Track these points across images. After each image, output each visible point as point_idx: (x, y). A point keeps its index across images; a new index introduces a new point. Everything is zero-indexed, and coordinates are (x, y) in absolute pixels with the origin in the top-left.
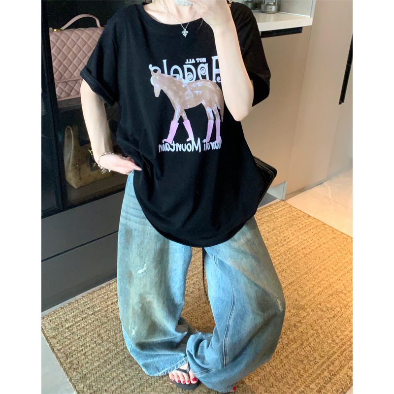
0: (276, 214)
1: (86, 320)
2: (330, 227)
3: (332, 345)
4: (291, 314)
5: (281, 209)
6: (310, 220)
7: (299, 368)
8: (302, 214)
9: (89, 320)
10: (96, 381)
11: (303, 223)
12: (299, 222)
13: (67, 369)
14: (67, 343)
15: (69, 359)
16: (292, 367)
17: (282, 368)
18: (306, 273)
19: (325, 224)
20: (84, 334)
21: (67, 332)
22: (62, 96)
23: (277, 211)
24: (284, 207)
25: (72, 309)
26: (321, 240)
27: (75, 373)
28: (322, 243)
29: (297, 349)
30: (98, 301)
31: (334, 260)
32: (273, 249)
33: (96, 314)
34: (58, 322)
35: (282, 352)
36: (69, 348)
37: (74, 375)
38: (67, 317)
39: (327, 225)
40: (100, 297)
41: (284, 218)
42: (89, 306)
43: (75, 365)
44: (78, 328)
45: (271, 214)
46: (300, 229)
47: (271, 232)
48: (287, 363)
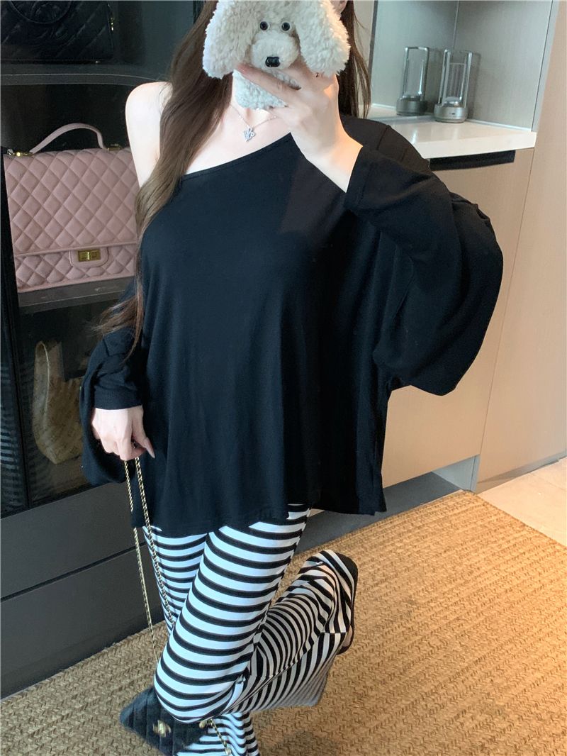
0: (454, 518)
1: (68, 720)
4: (477, 723)
5: (464, 509)
6: (524, 533)
8: (508, 520)
9: (75, 720)
11: (510, 538)
12: (501, 536)
18: (510, 641)
19: (555, 543)
20: (63, 747)
21: (31, 744)
23: (456, 511)
24: (471, 505)
25: (42, 698)
26: (545, 575)
28: (546, 581)
30: (93, 683)
32: (446, 590)
33: (89, 709)
34: (15, 722)
38: (33, 714)
39: (560, 545)
40: (97, 674)
41: (470, 527)
42: (75, 693)
44: (53, 735)
45: (443, 517)
46: (503, 551)
47: (443, 555)
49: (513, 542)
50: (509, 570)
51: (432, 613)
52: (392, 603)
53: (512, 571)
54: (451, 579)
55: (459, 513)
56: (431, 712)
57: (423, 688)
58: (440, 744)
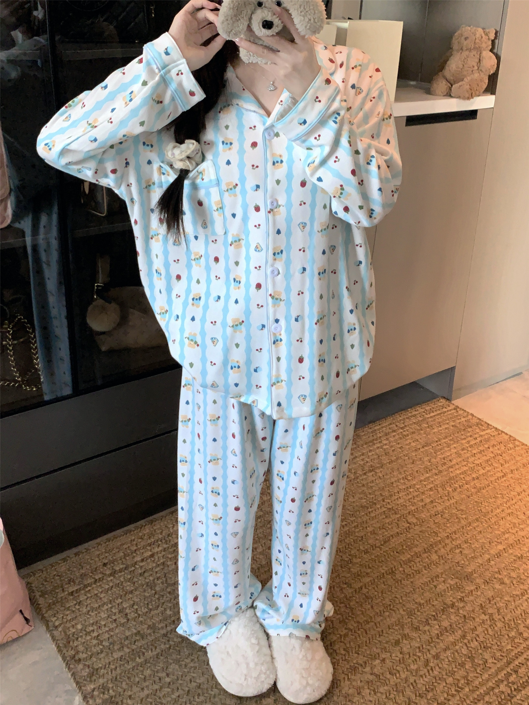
0: (430, 419)
1: (101, 583)
2: (524, 444)
3: (516, 641)
4: (448, 585)
5: (438, 412)
6: (488, 431)
7: (457, 676)
8: (475, 421)
9: (105, 583)
10: (114, 680)
11: (477, 436)
12: (469, 434)
13: (68, 658)
16: (444, 673)
17: (427, 674)
18: (477, 520)
19: (514, 439)
20: (97, 605)
21: (72, 600)
23: (432, 414)
24: (445, 410)
26: (506, 466)
28: (507, 471)
29: (454, 644)
30: (121, 554)
31: (527, 499)
32: (422, 478)
34: (58, 582)
35: (428, 647)
37: (79, 669)
38: (72, 576)
39: (519, 441)
40: (125, 546)
41: (443, 427)
42: (106, 561)
43: (81, 654)
44: (88, 594)
45: (421, 419)
46: (471, 446)
47: (421, 450)
48: (437, 668)
49: (479, 439)
50: (476, 462)
51: (410, 497)
52: (377, 489)
53: (478, 463)
54: (428, 470)
55: (434, 416)
56: (409, 576)
57: (402, 557)
58: (416, 603)
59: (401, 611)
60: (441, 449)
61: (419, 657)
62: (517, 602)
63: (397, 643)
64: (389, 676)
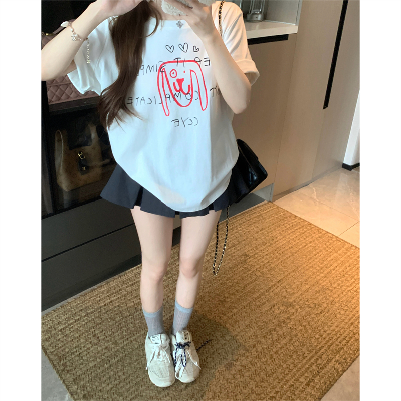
0: (264, 214)
1: (79, 322)
2: (316, 226)
3: (320, 340)
4: (280, 311)
5: (268, 210)
6: (296, 220)
7: (289, 363)
8: (289, 214)
9: (82, 321)
10: (90, 381)
11: (290, 223)
12: (286, 222)
13: (60, 372)
14: (60, 346)
15: (62, 361)
16: (281, 362)
17: (272, 363)
18: (293, 271)
19: (311, 224)
20: (77, 335)
21: (61, 334)
22: (53, 100)
23: (265, 211)
24: (271, 208)
25: (64, 312)
26: (307, 239)
27: (68, 375)
28: (308, 242)
29: (286, 344)
30: (90, 303)
31: (320, 258)
32: (262, 249)
33: (89, 316)
34: (51, 324)
35: (272, 348)
36: (63, 351)
37: (67, 377)
38: (60, 320)
39: (313, 225)
40: (92, 299)
41: (271, 218)
42: (81, 308)
43: (68, 367)
44: (71, 330)
45: (259, 214)
46: (287, 229)
47: (260, 232)
48: (277, 359)
49: (291, 224)
50: (291, 238)
51: (256, 260)
52: (237, 256)
54: (264, 244)
56: (259, 307)
57: (254, 296)
58: (263, 322)
59: (255, 327)
60: (271, 231)
61: (267, 354)
62: (319, 318)
63: (254, 346)
64: (251, 366)
